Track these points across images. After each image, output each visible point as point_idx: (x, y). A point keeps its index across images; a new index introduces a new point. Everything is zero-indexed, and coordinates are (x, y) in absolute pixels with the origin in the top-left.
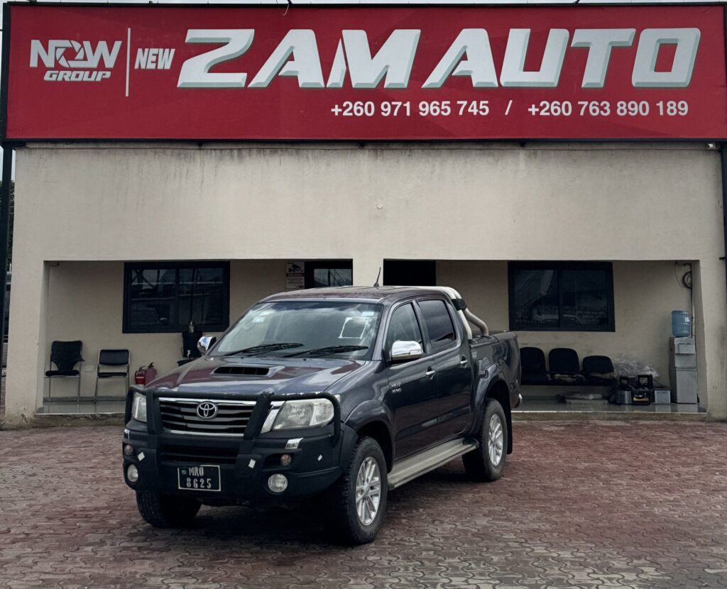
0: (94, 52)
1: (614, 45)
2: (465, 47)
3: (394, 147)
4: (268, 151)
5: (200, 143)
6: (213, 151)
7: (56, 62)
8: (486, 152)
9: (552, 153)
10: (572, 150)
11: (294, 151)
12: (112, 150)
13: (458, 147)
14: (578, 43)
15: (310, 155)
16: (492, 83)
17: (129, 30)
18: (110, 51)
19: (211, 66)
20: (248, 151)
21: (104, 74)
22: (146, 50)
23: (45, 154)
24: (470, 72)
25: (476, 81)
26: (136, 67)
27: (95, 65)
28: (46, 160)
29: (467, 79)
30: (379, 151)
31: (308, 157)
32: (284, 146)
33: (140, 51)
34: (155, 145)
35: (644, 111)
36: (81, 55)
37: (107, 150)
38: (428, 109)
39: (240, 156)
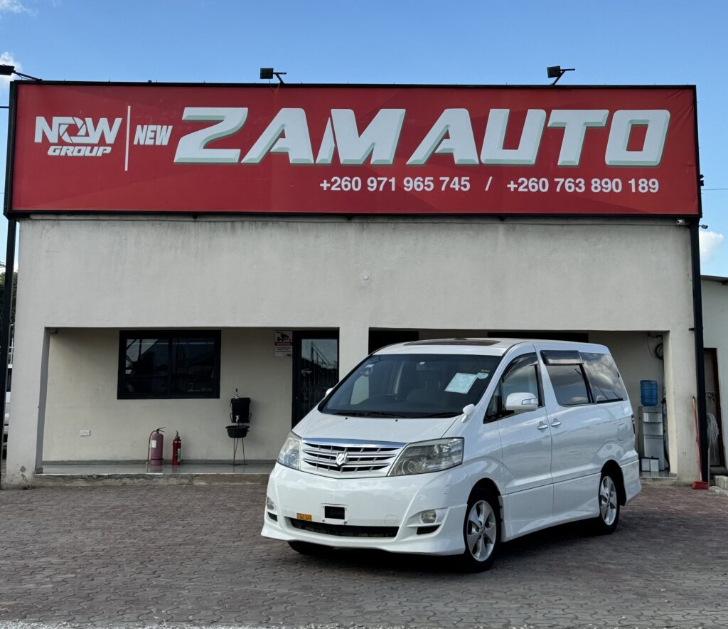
0: (95, 128)
1: (588, 125)
2: (447, 126)
3: (380, 220)
4: (260, 224)
5: (195, 216)
6: (207, 224)
7: (60, 138)
8: (468, 226)
9: (530, 228)
10: (549, 224)
11: (284, 223)
12: (111, 222)
13: (440, 221)
14: (554, 123)
15: (299, 228)
16: (473, 160)
17: (129, 107)
18: (111, 127)
19: (206, 142)
20: (240, 223)
21: (105, 150)
22: (145, 127)
23: (48, 225)
24: (452, 149)
25: (458, 159)
26: (135, 143)
27: (96, 141)
28: (48, 231)
29: (449, 157)
30: (365, 224)
31: (297, 230)
32: (275, 219)
33: (139, 127)
34: (152, 218)
35: (617, 188)
36: (82, 132)
37: (105, 222)
38: (411, 184)
39: (233, 229)
